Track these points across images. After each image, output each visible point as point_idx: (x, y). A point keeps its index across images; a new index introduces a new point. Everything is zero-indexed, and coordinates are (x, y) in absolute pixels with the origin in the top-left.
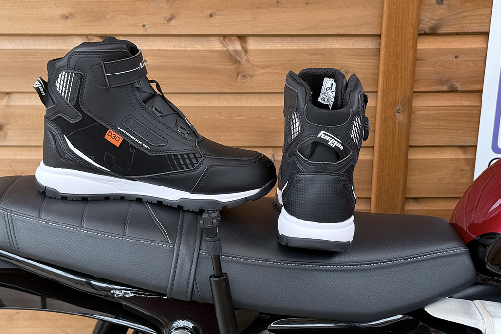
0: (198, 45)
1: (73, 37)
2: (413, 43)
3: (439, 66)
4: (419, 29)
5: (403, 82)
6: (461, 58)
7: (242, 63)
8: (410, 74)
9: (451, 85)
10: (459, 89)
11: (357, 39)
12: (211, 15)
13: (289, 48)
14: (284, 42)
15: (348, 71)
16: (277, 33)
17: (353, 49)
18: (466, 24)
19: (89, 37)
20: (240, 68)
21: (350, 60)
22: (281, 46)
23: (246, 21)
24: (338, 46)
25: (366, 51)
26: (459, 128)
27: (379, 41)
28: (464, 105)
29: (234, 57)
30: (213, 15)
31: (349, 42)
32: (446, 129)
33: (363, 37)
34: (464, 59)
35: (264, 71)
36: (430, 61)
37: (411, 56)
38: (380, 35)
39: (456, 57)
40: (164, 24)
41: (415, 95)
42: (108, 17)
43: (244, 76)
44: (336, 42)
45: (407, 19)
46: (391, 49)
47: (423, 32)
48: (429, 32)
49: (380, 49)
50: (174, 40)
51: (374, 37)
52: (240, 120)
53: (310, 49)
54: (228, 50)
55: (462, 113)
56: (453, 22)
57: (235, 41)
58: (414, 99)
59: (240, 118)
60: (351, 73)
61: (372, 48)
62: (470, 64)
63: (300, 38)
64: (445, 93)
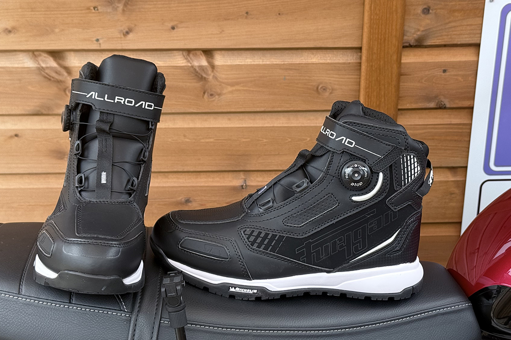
0: (160, 61)
1: (18, 53)
2: (397, 56)
3: (425, 81)
4: (404, 41)
5: (386, 99)
6: (449, 72)
7: (209, 80)
8: (393, 90)
9: (438, 102)
10: (448, 106)
11: (335, 53)
12: (173, 28)
13: (261, 63)
14: (255, 57)
15: (326, 88)
16: (247, 47)
17: (331, 63)
18: (454, 35)
19: (35, 53)
20: (207, 86)
21: (328, 76)
22: (251, 60)
23: (212, 34)
24: (314, 60)
25: (345, 66)
26: (448, 148)
27: (360, 54)
28: (453, 123)
29: (199, 74)
30: (175, 27)
31: (327, 56)
32: (434, 149)
33: (342, 50)
34: (452, 73)
35: (234, 88)
36: (416, 75)
37: (395, 71)
38: (360, 49)
39: (445, 71)
40: (121, 38)
41: (400, 112)
42: (57, 30)
43: (212, 95)
44: (312, 56)
45: (390, 31)
46: (374, 64)
47: (407, 45)
48: (415, 44)
49: (360, 63)
51: (354, 50)
52: (207, 142)
53: (284, 64)
54: (192, 67)
55: (451, 132)
56: (440, 33)
57: (201, 56)
58: (398, 117)
59: (207, 140)
60: (330, 90)
61: (352, 63)
62: (460, 78)
63: (273, 52)
64: (432, 110)
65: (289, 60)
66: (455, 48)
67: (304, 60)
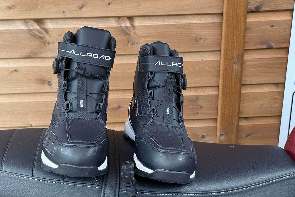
0: (102, 24)
1: (16, 21)
2: (244, 18)
3: (260, 32)
4: (248, 9)
5: (238, 44)
6: (275, 27)
7: (131, 35)
8: (242, 38)
9: (268, 45)
10: (274, 47)
11: (207, 17)
12: (109, 4)
13: (162, 24)
14: (158, 20)
15: (202, 38)
16: (154, 14)
17: (204, 23)
18: (278, 4)
19: (27, 21)
20: (130, 38)
21: (203, 31)
22: (156, 22)
23: (133, 7)
24: (194, 21)
25: (213, 24)
26: (274, 72)
27: (221, 17)
28: (277, 57)
29: (125, 31)
30: (111, 3)
31: (202, 18)
32: (265, 73)
33: (211, 15)
34: (277, 27)
35: (146, 39)
36: (255, 29)
37: (243, 27)
38: (222, 14)
39: (272, 26)
40: (78, 10)
41: (245, 51)
42: (39, 7)
43: (133, 44)
44: (193, 19)
45: (240, 3)
46: (230, 23)
47: (250, 11)
48: (254, 11)
49: (222, 23)
50: (84, 21)
51: (218, 15)
52: (131, 72)
53: (176, 24)
54: (121, 27)
55: (275, 62)
56: (270, 3)
57: (126, 21)
58: (245, 54)
60: (204, 39)
61: (217, 22)
62: (281, 30)
63: (169, 17)
64: (265, 50)
65: (179, 22)
66: (278, 12)
67: (188, 22)
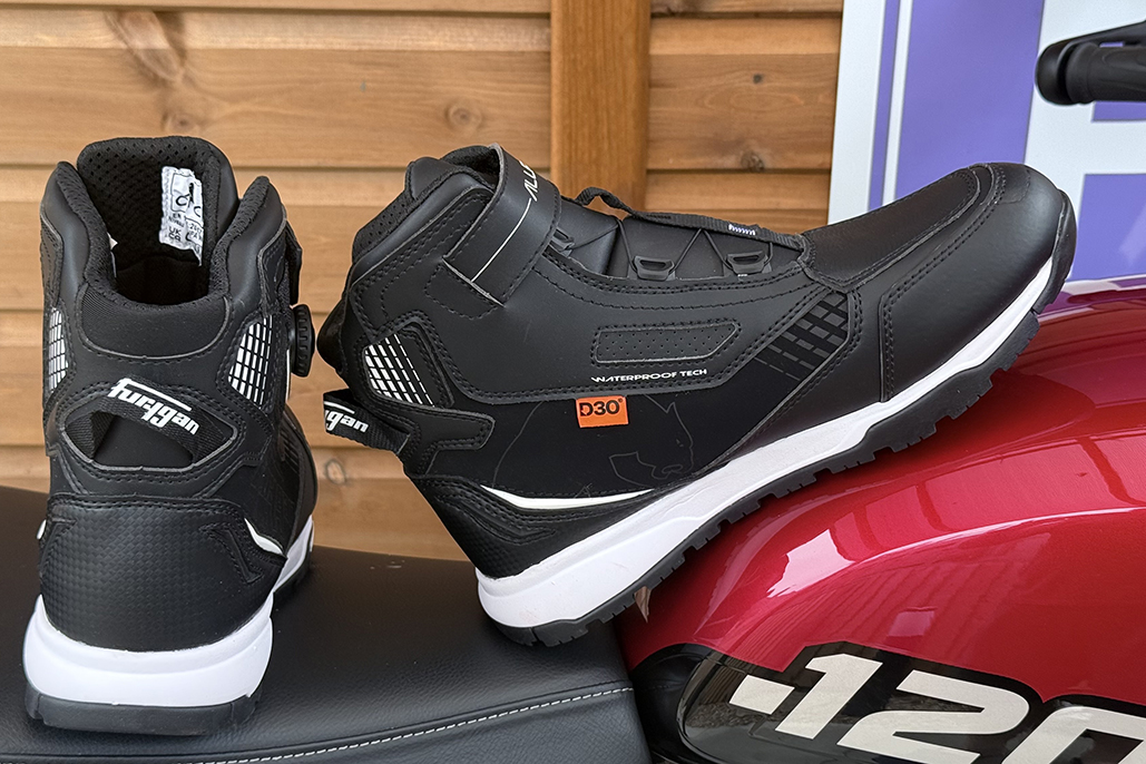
0: (48, 34)
2: (637, 39)
3: (711, 102)
4: (654, 2)
5: (614, 145)
6: (771, 82)
7: (174, 85)
8: (631, 123)
9: (745, 155)
10: (768, 164)
11: (487, 26)
13: (302, 46)
15: (468, 113)
16: (264, 5)
17: (477, 53)
20: (170, 99)
21: (472, 83)
22: (278, 39)
24: (436, 43)
25: (512, 58)
27: (546, 30)
28: (783, 206)
29: (149, 70)
31: (467, 33)
33: (504, 20)
34: (777, 84)
35: (238, 108)
36: (688, 88)
37: (633, 74)
38: (547, 16)
39: (758, 79)
41: (652, 178)
43: (183, 123)
44: (430, 33)
46: (579, 56)
47: (663, 10)
48: (681, 10)
49: (549, 53)
51: (533, 21)
54: (130, 51)
57: (152, 26)
58: (648, 189)
60: (477, 117)
61: (530, 53)
62: (796, 97)
63: (331, 19)
64: (733, 176)
65: (372, 42)
66: (782, 22)
67: (410, 43)
